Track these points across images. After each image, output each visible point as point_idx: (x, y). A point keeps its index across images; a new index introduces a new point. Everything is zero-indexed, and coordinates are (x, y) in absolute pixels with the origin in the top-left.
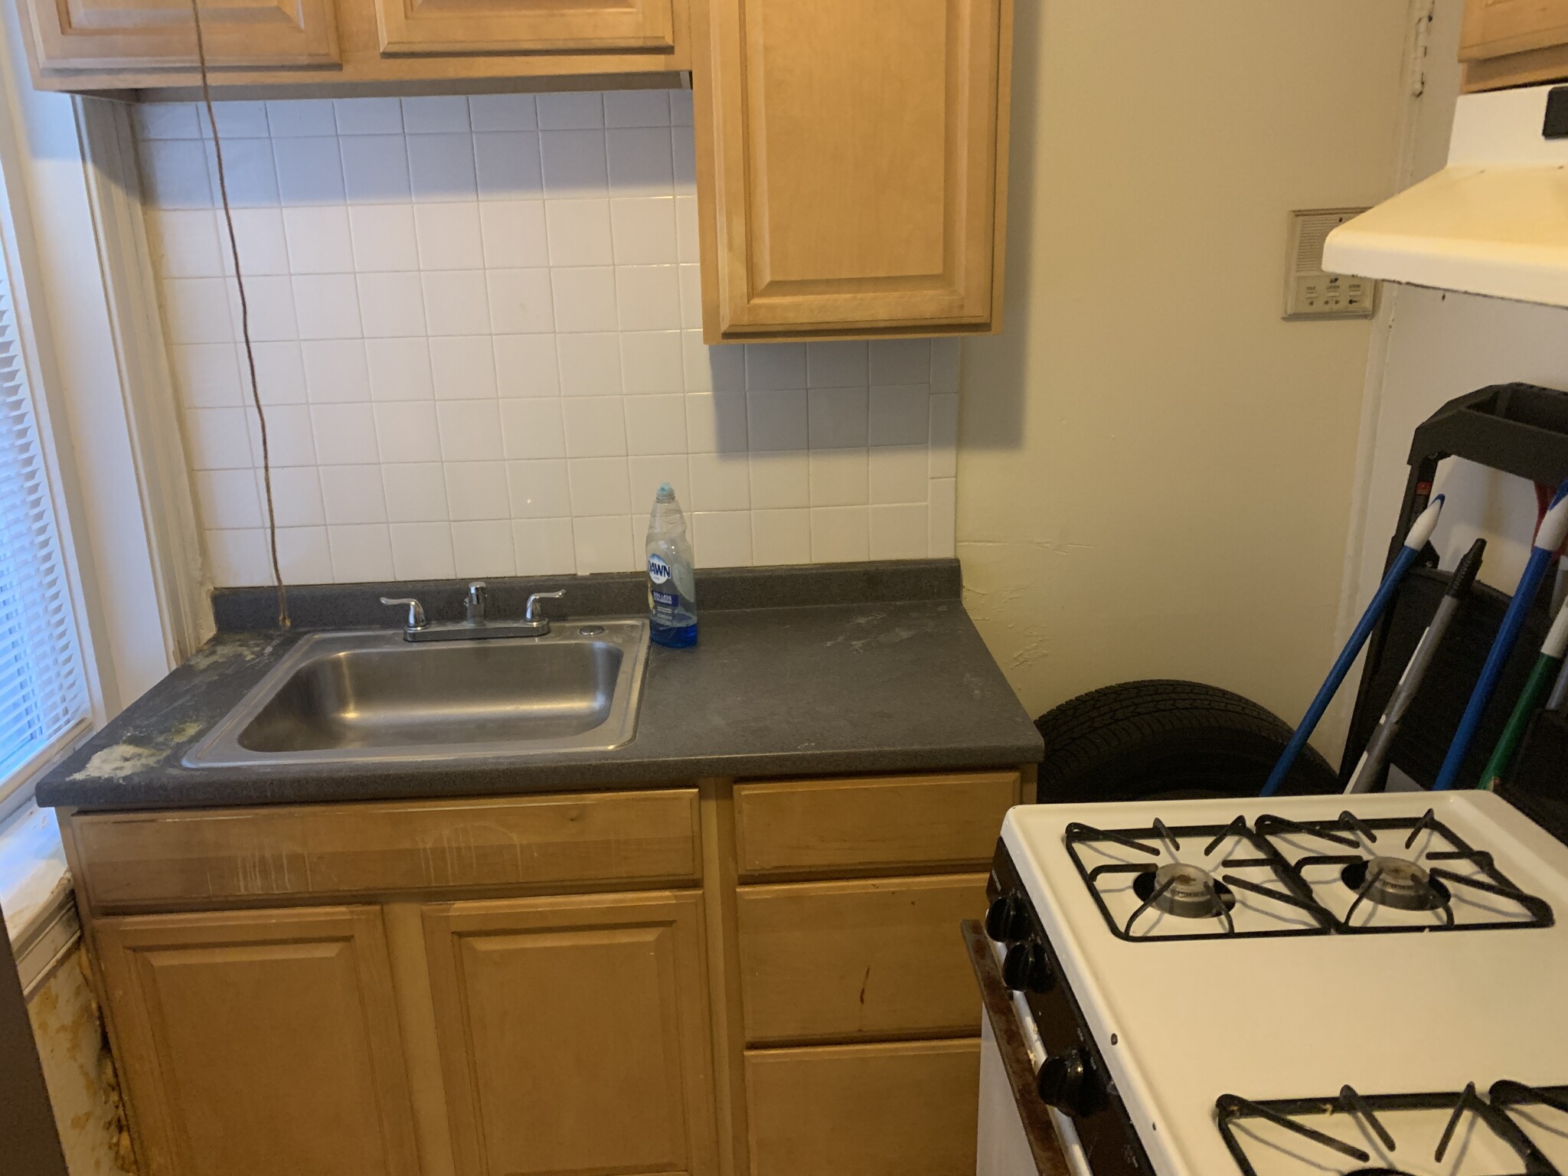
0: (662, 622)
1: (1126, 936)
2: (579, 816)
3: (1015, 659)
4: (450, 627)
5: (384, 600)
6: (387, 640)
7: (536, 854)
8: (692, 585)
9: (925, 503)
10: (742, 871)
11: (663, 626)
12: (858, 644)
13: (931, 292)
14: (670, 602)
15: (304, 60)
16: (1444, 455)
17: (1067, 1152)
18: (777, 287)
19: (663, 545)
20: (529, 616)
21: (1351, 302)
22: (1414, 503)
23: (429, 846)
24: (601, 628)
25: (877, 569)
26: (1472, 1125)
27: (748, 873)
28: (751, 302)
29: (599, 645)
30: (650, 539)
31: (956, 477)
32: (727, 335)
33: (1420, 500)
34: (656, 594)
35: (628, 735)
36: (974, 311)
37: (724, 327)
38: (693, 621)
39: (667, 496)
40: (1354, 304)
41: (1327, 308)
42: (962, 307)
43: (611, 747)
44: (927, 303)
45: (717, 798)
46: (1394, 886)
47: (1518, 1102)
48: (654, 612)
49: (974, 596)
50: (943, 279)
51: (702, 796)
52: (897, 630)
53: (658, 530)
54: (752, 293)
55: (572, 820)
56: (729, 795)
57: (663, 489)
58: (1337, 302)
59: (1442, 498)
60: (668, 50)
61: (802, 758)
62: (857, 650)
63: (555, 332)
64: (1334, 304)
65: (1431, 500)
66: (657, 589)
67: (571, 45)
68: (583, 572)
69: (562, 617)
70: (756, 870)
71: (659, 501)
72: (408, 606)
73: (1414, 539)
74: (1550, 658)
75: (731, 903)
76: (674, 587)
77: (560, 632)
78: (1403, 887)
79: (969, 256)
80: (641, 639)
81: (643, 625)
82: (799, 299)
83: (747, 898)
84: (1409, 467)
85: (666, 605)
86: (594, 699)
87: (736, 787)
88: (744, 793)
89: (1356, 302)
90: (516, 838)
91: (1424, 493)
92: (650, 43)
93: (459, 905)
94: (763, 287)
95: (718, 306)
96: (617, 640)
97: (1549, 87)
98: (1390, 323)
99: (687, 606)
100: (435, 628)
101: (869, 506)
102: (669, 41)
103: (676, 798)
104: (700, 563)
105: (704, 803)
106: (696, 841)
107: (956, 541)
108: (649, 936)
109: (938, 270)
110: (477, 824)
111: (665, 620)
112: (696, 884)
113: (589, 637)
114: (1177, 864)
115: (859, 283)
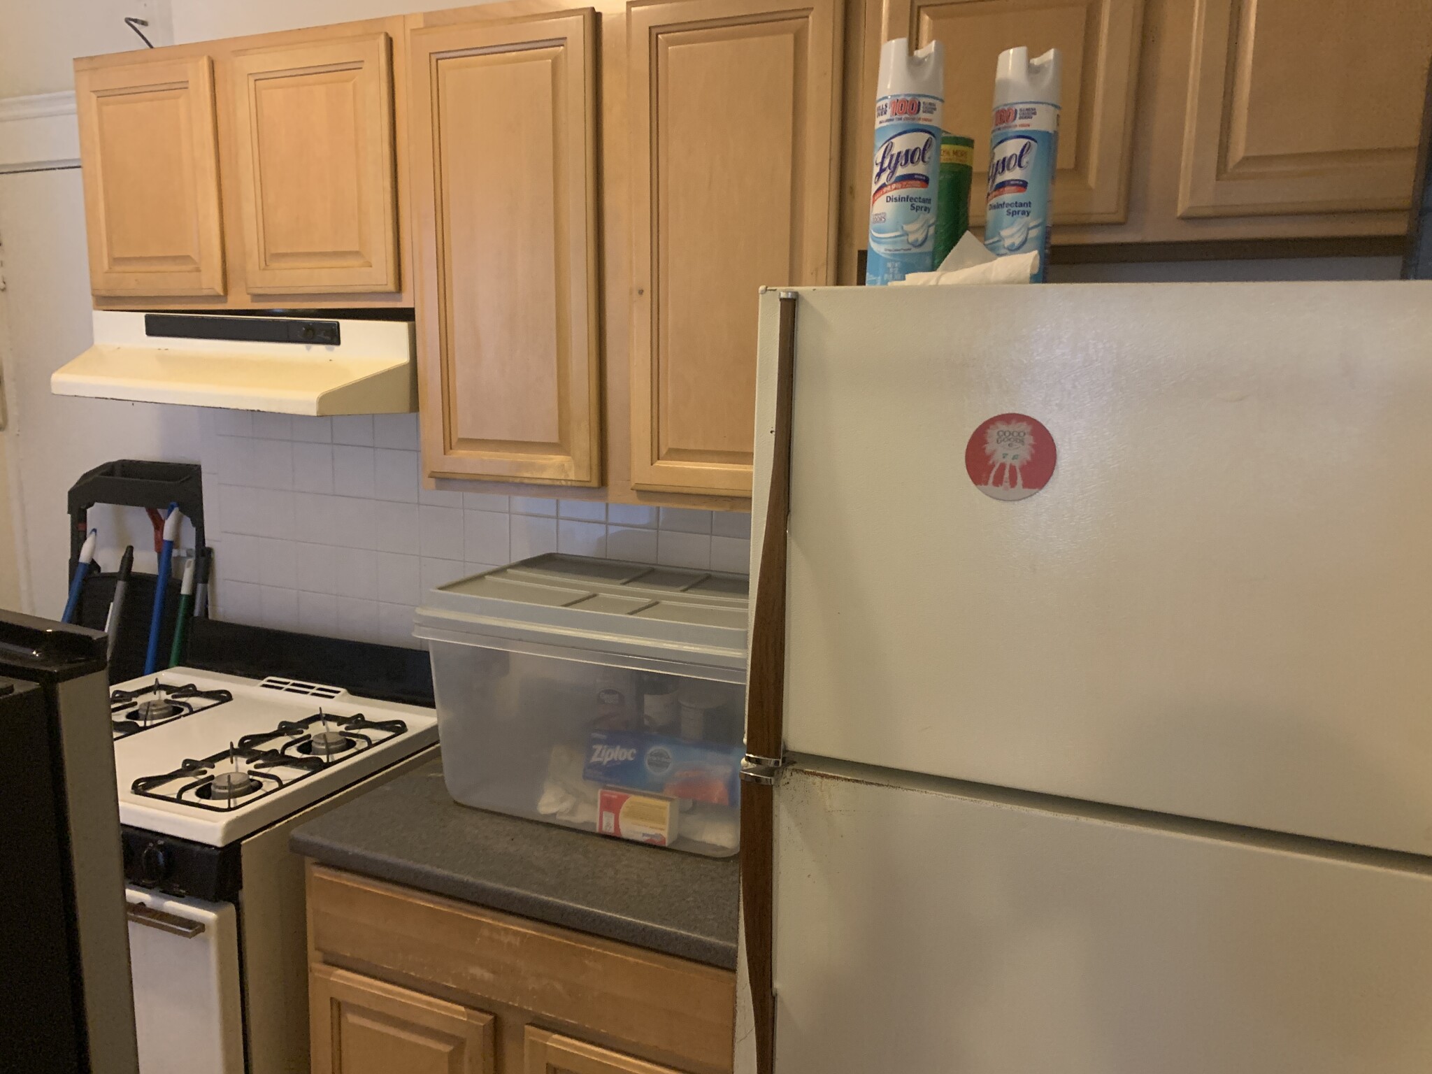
16: (91, 505)
22: (78, 537)
26: (236, 760)
33: (81, 536)
46: (156, 710)
59: (95, 530)
65: (88, 533)
73: (84, 557)
74: (187, 596)
84: (69, 515)
91: (83, 529)
97: (144, 314)
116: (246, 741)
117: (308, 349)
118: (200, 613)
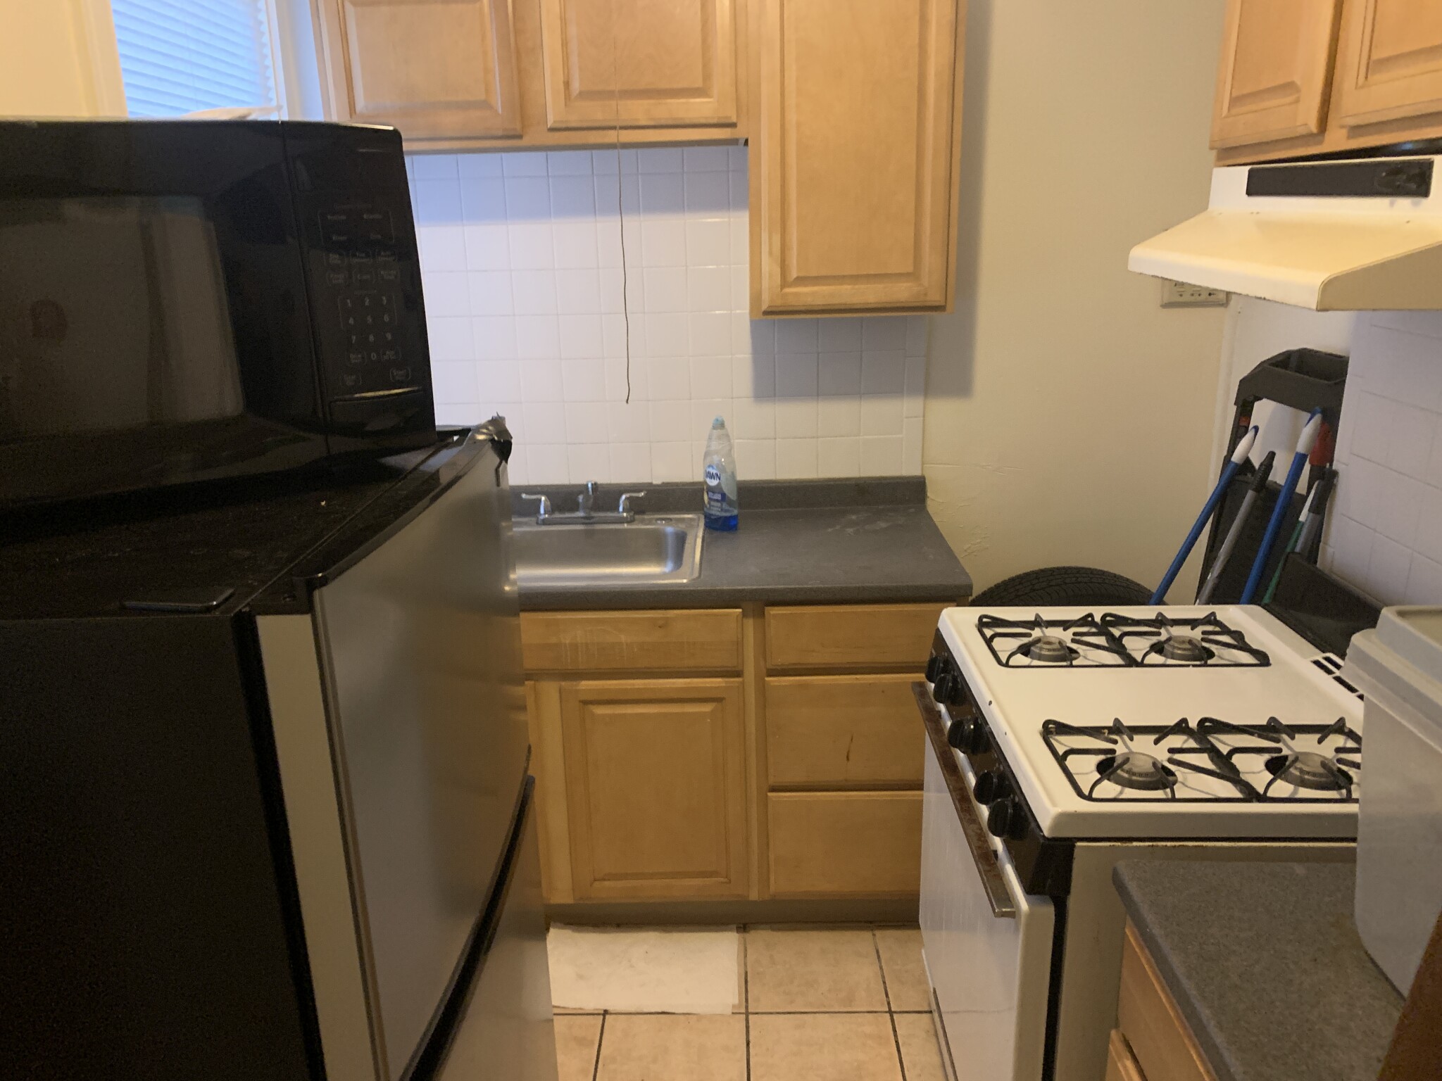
0: (713, 512)
1: (1007, 665)
2: (664, 625)
3: (966, 551)
4: (567, 515)
5: (524, 496)
6: (526, 524)
7: (636, 650)
8: (735, 489)
9: (901, 436)
10: (769, 666)
11: (715, 515)
12: (850, 530)
13: (905, 285)
14: (720, 499)
15: (500, 133)
16: (1259, 398)
17: (965, 778)
18: (801, 281)
19: (716, 458)
20: (621, 509)
21: (1210, 294)
22: (1241, 428)
23: (567, 642)
24: (671, 519)
25: (865, 482)
27: (774, 668)
28: (783, 291)
29: (669, 529)
30: (707, 454)
31: (924, 416)
32: (766, 313)
34: (710, 493)
35: (696, 574)
36: (935, 297)
37: (764, 307)
38: (735, 512)
39: (720, 425)
40: (1212, 296)
41: (1192, 299)
42: (926, 295)
43: (685, 581)
44: (901, 292)
45: (754, 616)
46: (1179, 649)
47: (1215, 733)
48: (708, 506)
49: (936, 502)
50: (913, 276)
51: (744, 615)
52: (878, 522)
53: (713, 448)
54: (785, 283)
55: (660, 627)
56: (763, 615)
57: (717, 420)
58: (1199, 295)
59: (1256, 428)
60: (733, 125)
61: (811, 589)
62: (849, 534)
63: (644, 313)
64: (1197, 296)
65: (1250, 428)
66: (711, 490)
67: (670, 123)
68: (657, 481)
69: (643, 512)
70: (778, 665)
71: (714, 428)
72: (540, 500)
73: (1238, 454)
75: (762, 689)
76: (721, 489)
77: (643, 522)
78: (1185, 649)
79: (932, 261)
80: (698, 525)
81: (699, 518)
82: (816, 288)
83: (772, 684)
84: (1235, 406)
85: (717, 501)
86: (665, 567)
87: (767, 609)
88: (772, 612)
89: (1213, 294)
90: (623, 638)
91: (1245, 424)
92: (723, 121)
93: (584, 683)
94: (792, 280)
95: (761, 292)
96: (682, 526)
97: (1248, 168)
98: (1239, 310)
99: (731, 503)
100: (557, 515)
101: (861, 437)
102: (734, 120)
103: (727, 615)
104: (740, 477)
105: (745, 620)
106: (739, 645)
107: (923, 464)
108: (707, 708)
109: (910, 269)
110: (599, 628)
111: (716, 511)
112: (738, 674)
113: (662, 524)
114: (1045, 636)
115: (855, 278)
116: (1207, 724)
117: (1415, 204)
118: (1303, 549)
